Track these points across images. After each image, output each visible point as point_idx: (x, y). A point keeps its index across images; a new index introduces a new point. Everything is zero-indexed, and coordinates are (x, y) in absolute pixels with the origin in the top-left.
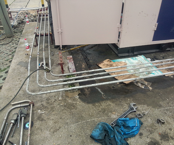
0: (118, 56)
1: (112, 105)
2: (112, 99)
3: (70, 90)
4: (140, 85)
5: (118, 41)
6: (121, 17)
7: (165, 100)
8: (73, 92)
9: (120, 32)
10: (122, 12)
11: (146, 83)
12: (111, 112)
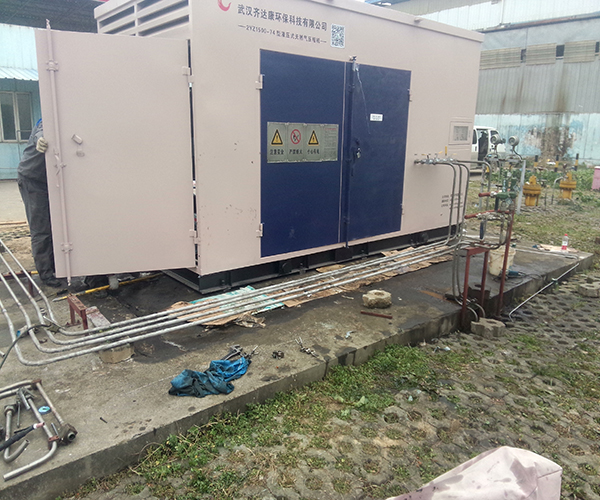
0: (200, 293)
1: (200, 355)
2: (198, 349)
3: (114, 347)
4: (245, 324)
5: (197, 263)
6: (195, 220)
7: (287, 333)
8: (122, 349)
9: (196, 245)
10: (195, 212)
11: (256, 320)
12: (200, 363)
